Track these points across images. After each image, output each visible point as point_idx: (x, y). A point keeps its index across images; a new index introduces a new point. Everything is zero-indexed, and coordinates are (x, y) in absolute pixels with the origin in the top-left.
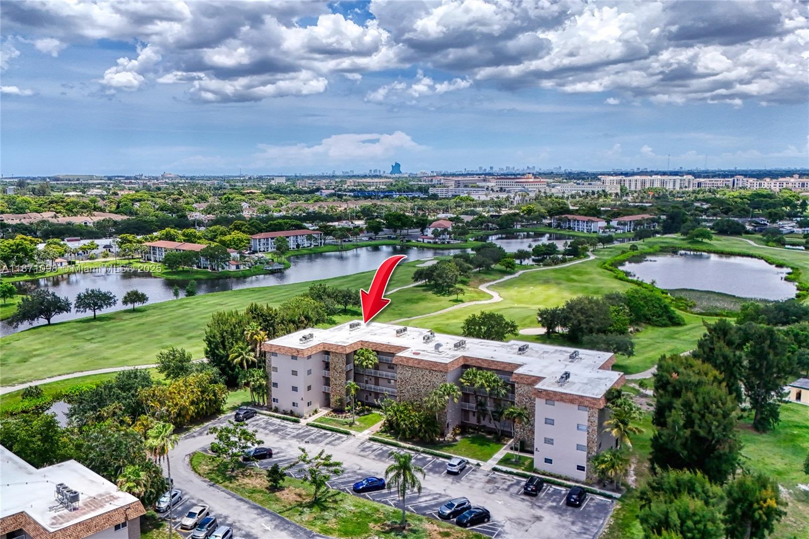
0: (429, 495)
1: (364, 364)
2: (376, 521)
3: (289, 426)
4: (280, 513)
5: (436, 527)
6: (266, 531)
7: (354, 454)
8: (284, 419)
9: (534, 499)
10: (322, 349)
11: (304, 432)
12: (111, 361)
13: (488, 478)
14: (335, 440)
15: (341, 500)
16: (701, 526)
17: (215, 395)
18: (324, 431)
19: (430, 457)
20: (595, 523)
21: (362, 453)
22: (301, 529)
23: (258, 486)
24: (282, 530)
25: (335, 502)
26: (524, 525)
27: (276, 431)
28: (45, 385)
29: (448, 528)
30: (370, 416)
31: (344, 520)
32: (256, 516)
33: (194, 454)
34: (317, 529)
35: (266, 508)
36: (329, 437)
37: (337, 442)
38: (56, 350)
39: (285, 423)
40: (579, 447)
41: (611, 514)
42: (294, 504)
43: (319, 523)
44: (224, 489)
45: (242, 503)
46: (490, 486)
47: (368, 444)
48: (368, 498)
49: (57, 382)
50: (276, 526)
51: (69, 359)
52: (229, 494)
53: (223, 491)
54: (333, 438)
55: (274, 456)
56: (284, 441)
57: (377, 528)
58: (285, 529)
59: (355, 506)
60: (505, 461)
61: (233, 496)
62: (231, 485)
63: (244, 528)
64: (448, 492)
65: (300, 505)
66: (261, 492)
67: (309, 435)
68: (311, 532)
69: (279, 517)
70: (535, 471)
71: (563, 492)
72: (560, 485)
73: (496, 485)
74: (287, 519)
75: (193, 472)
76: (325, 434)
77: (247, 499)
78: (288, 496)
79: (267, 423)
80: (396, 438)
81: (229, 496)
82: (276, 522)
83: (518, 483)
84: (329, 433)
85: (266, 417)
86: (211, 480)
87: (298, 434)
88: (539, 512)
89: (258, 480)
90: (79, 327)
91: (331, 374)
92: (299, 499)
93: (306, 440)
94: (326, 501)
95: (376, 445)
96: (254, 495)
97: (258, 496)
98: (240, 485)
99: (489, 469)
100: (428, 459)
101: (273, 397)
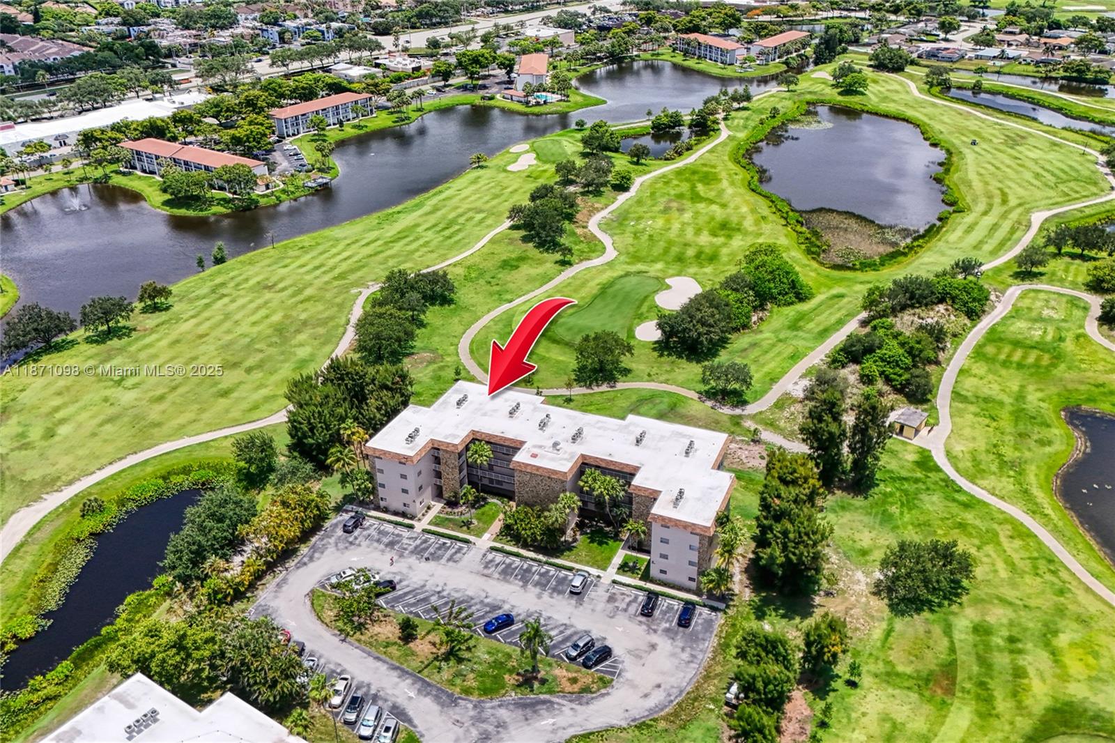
0: (556, 627)
1: (479, 461)
2: (511, 671)
3: (404, 534)
4: (419, 672)
5: (564, 673)
6: (410, 698)
7: (478, 573)
8: (397, 524)
9: (650, 619)
10: (431, 446)
11: (422, 543)
12: (165, 429)
13: (608, 594)
14: (456, 553)
15: (475, 646)
16: (779, 688)
17: (319, 509)
18: (443, 540)
19: (552, 570)
20: (701, 647)
21: (486, 572)
22: (443, 691)
23: (390, 635)
24: (425, 696)
25: (469, 649)
26: (641, 658)
27: (391, 544)
28: (98, 484)
29: (576, 672)
30: (487, 508)
31: (482, 675)
32: (398, 680)
33: (312, 591)
34: (458, 690)
35: (404, 666)
36: (449, 548)
37: (459, 555)
38: (84, 408)
39: (399, 530)
40: (691, 563)
41: (715, 633)
42: (431, 657)
43: (458, 681)
44: (357, 644)
45: (379, 664)
46: (610, 606)
47: (490, 556)
48: (499, 640)
49: (112, 477)
50: (419, 691)
51: (108, 427)
52: (363, 651)
53: (357, 648)
54: (454, 550)
55: (398, 587)
56: (403, 560)
57: (513, 682)
58: (428, 694)
59: (489, 653)
60: (624, 568)
61: (369, 654)
62: (363, 638)
63: (388, 697)
64: (574, 621)
65: (436, 659)
66: (395, 643)
67: (428, 548)
68: (452, 695)
69: (421, 679)
70: (652, 581)
71: (676, 607)
72: (673, 598)
73: (616, 604)
74: (427, 679)
75: (319, 622)
76: (445, 543)
77: (383, 657)
78: (422, 647)
79: (380, 532)
80: (516, 545)
81: (365, 655)
82: (418, 686)
83: (636, 597)
84: (448, 542)
85: (377, 522)
86: (341, 631)
87: (416, 547)
88: (654, 638)
89: (389, 627)
90: (97, 355)
91: (442, 468)
92: (435, 650)
93: (426, 555)
94: (460, 649)
95: (499, 557)
96: (389, 649)
97: (393, 650)
98: (372, 637)
99: (609, 581)
100: (551, 573)
101: (380, 496)
